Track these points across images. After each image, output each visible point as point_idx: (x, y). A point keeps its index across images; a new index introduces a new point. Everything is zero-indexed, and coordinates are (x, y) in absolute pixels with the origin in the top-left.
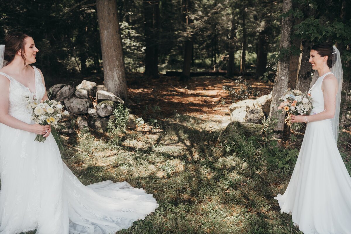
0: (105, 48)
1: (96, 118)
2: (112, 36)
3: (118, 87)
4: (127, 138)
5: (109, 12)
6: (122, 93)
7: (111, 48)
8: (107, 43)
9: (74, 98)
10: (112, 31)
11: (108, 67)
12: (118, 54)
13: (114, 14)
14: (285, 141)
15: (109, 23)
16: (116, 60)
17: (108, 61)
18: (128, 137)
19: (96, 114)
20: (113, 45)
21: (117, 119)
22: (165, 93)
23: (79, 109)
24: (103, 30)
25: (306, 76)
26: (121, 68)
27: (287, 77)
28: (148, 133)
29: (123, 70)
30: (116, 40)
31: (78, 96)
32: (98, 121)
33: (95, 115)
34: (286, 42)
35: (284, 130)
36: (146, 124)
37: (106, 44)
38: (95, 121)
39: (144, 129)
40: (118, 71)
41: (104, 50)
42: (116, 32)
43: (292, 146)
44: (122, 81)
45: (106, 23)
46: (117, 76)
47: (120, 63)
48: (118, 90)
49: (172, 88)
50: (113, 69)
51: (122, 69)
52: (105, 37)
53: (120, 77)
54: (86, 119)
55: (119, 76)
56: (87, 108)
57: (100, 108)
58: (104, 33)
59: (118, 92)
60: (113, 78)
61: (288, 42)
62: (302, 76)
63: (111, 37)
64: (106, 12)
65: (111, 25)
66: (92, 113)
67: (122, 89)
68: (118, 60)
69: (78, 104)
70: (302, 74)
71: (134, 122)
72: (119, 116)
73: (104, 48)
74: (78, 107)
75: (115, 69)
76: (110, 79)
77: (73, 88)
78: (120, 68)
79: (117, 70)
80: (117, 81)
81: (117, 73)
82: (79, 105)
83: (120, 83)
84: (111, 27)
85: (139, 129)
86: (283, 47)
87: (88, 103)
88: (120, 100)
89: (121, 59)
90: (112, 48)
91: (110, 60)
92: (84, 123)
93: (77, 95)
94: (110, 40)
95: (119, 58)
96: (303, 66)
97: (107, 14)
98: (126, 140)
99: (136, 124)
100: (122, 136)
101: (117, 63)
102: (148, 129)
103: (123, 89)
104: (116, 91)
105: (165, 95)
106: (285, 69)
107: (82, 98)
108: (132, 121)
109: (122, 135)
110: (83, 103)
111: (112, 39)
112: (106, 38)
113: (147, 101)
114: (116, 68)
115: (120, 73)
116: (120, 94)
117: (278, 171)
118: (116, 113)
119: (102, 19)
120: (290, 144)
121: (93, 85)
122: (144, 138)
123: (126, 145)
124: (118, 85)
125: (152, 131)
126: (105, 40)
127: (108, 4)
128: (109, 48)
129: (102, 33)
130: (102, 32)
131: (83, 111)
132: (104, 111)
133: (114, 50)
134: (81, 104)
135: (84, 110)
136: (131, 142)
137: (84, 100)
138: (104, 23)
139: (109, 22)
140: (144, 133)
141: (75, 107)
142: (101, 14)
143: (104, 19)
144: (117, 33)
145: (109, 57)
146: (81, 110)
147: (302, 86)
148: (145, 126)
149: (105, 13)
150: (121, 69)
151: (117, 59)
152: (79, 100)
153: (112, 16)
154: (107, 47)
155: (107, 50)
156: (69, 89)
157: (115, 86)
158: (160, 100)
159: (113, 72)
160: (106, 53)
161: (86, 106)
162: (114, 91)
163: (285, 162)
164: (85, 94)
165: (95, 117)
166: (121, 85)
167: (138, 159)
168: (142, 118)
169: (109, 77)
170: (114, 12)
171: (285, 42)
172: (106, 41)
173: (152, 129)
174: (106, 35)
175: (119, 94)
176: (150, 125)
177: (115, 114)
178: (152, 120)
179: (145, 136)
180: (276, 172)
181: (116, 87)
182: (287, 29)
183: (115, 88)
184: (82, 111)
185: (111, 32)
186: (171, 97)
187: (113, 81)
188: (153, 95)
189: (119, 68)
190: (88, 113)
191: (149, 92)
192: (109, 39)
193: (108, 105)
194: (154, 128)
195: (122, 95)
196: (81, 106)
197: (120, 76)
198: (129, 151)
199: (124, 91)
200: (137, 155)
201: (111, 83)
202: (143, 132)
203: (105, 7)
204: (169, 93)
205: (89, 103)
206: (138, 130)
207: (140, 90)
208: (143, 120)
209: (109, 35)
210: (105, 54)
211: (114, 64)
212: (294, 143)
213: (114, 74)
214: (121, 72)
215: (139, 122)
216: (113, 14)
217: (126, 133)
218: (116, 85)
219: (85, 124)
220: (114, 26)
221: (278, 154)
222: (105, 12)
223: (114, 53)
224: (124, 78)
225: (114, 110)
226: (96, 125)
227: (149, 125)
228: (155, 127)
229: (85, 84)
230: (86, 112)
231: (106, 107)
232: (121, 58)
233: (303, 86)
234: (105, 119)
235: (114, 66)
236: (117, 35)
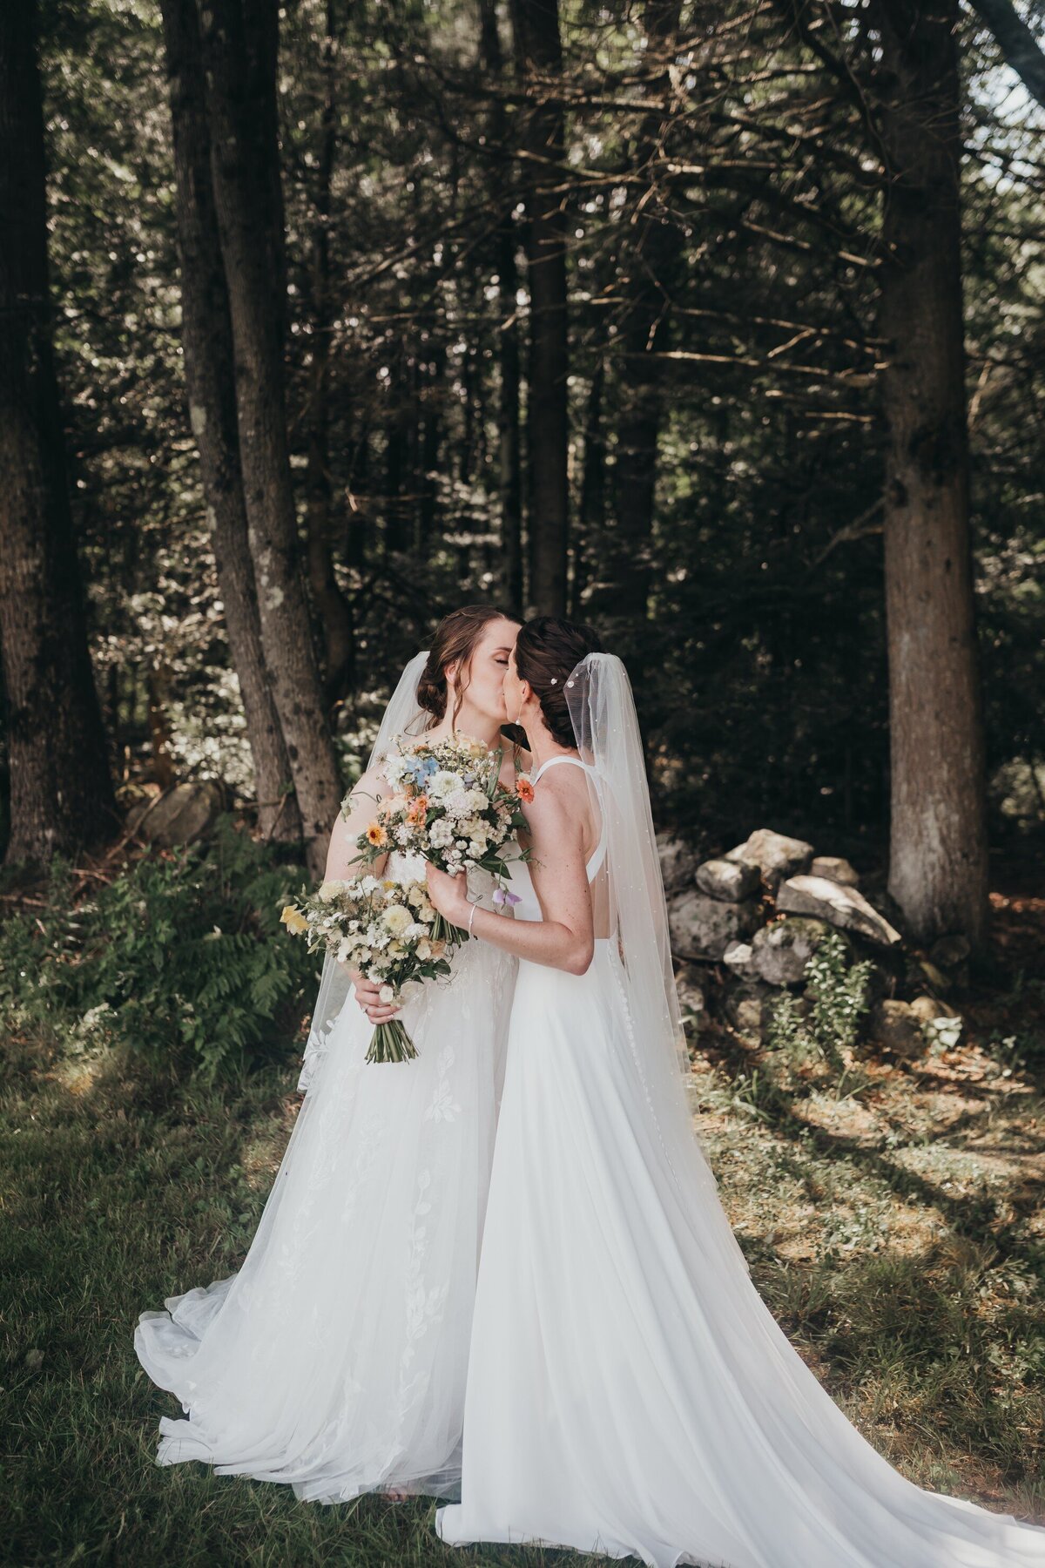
0: (900, 708)
1: (750, 984)
2: (933, 655)
3: (939, 878)
4: (829, 1087)
5: (926, 556)
6: (955, 907)
7: (922, 707)
8: (908, 686)
9: (691, 895)
10: (931, 635)
11: (904, 788)
13: (948, 564)
15: (923, 601)
16: (938, 758)
17: (908, 762)
19: (750, 970)
20: (930, 694)
23: (696, 939)
24: (897, 632)
26: (960, 794)
29: (973, 807)
30: (948, 674)
31: (704, 887)
32: (754, 999)
33: (746, 974)
37: (904, 689)
38: (744, 996)
39: (953, 1070)
40: (942, 807)
42: (953, 640)
44: (959, 855)
45: (911, 600)
46: (940, 830)
47: (958, 773)
48: (934, 890)
50: (925, 799)
51: (966, 803)
52: (901, 659)
53: (953, 836)
55: (945, 832)
56: (729, 938)
57: (766, 946)
58: (900, 641)
59: (936, 901)
60: (920, 834)
63: (924, 659)
64: (915, 556)
65: (930, 608)
66: (738, 960)
67: (956, 887)
68: (949, 759)
69: (695, 918)
71: (919, 1027)
72: (828, 986)
74: (695, 930)
75: (930, 799)
76: (909, 839)
77: (693, 853)
78: (955, 796)
79: (939, 802)
80: (935, 851)
81: (937, 818)
82: (697, 923)
83: (951, 862)
84: (930, 619)
85: (928, 1066)
87: (735, 922)
90: (928, 708)
91: (915, 760)
92: (689, 998)
93: (699, 882)
94: (923, 674)
97: (917, 566)
99: (925, 1039)
101: (945, 774)
102: (971, 1073)
103: (961, 888)
104: (926, 895)
107: (717, 895)
109: (823, 1071)
110: (715, 918)
111: (929, 671)
112: (908, 664)
114: (939, 796)
115: (955, 818)
116: (942, 908)
118: (815, 973)
119: (898, 584)
121: (793, 851)
124: (938, 870)
126: (900, 674)
127: (926, 523)
128: (915, 707)
129: (894, 640)
130: (891, 639)
131: (711, 951)
132: (782, 959)
133: (937, 716)
134: (707, 922)
135: (712, 946)
137: (723, 908)
138: (905, 601)
139: (924, 596)
141: (683, 930)
142: (893, 564)
143: (902, 585)
144: (957, 645)
145: (913, 743)
146: (704, 943)
149: (912, 562)
150: (961, 802)
151: (944, 756)
152: (706, 903)
153: (938, 571)
154: (908, 702)
155: (908, 715)
156: (678, 857)
157: (925, 874)
159: (922, 811)
160: (904, 729)
161: (724, 931)
164: (732, 883)
165: (745, 979)
166: (953, 871)
168: (959, 1018)
169: (907, 833)
170: (947, 556)
172: (903, 678)
174: (908, 653)
175: (936, 910)
176: (990, 1055)
178: (998, 1033)
179: (923, 1097)
181: (930, 876)
184: (707, 947)
185: (927, 637)
187: (920, 847)
189: (949, 793)
190: (721, 961)
192: (916, 670)
193: (797, 935)
195: (952, 916)
196: (704, 929)
197: (953, 829)
199: (963, 900)
201: (911, 857)
203: (911, 535)
205: (740, 919)
208: (958, 1024)
209: (919, 652)
210: (897, 732)
211: (931, 778)
213: (928, 819)
214: (958, 812)
215: (941, 1036)
216: (944, 566)
218: (928, 869)
219: (690, 1001)
220: (943, 612)
222: (910, 555)
223: (935, 729)
224: (974, 843)
226: (742, 1015)
228: (998, 1069)
229: (761, 846)
230: (716, 955)
231: (787, 942)
235: (929, 784)
236: (955, 654)
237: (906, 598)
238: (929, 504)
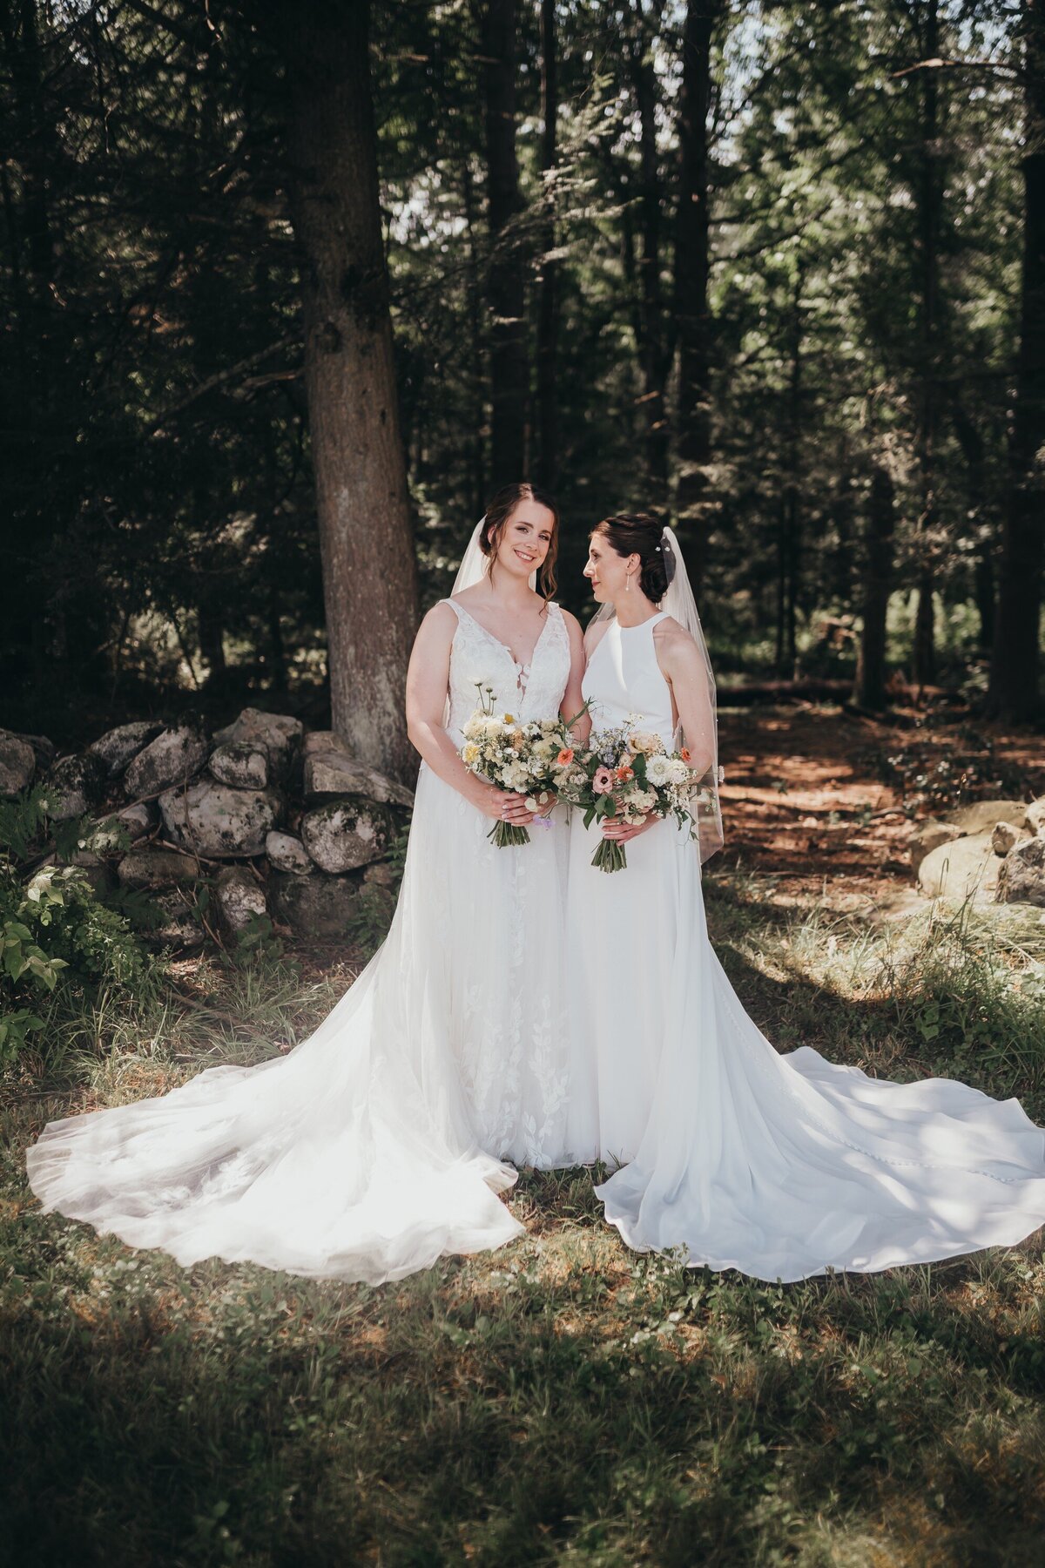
0: (340, 567)
1: (303, 877)
2: (374, 511)
5: (362, 407)
7: (366, 566)
8: (349, 543)
9: (203, 787)
10: (372, 489)
11: (351, 651)
12: (398, 590)
13: (383, 414)
15: (360, 453)
16: (386, 619)
17: (353, 624)
19: (302, 861)
20: (374, 550)
23: (227, 835)
24: (333, 486)
30: (390, 530)
31: (224, 778)
33: (299, 866)
37: (344, 546)
38: (299, 891)
40: (394, 667)
41: (336, 573)
42: (392, 494)
45: (347, 452)
46: (393, 691)
47: (404, 633)
48: (392, 754)
50: (375, 659)
52: (340, 516)
54: (256, 879)
56: (265, 830)
57: (325, 833)
58: (338, 496)
59: (396, 765)
60: (373, 698)
63: (367, 515)
64: (350, 406)
65: (368, 460)
66: (285, 853)
68: (396, 619)
69: (222, 812)
73: (337, 566)
74: (224, 825)
75: (381, 660)
76: (360, 704)
77: (199, 740)
79: (390, 663)
80: (389, 715)
81: (389, 680)
82: (227, 818)
84: (369, 472)
87: (267, 810)
89: (409, 616)
90: (372, 566)
91: (361, 621)
92: (250, 901)
93: (217, 771)
94: (364, 531)
95: (401, 609)
97: (354, 416)
101: (393, 633)
104: (384, 760)
107: (240, 784)
110: (244, 810)
111: (371, 527)
112: (347, 520)
114: (388, 657)
116: (402, 772)
119: (332, 436)
121: (289, 728)
124: (394, 733)
126: (339, 532)
127: (360, 370)
128: (358, 566)
129: (330, 496)
130: (327, 494)
131: (244, 846)
132: (343, 845)
133: (382, 576)
134: (237, 815)
135: (248, 840)
137: (249, 797)
138: (339, 454)
139: (361, 449)
141: (208, 827)
142: (324, 414)
143: (338, 436)
144: (395, 500)
145: (359, 604)
146: (238, 838)
149: (347, 411)
151: (391, 616)
152: (226, 795)
153: (375, 422)
154: (351, 560)
155: (350, 574)
156: (185, 746)
157: (382, 737)
159: (374, 674)
160: (346, 589)
161: (259, 822)
162: (374, 758)
164: (254, 767)
169: (355, 698)
170: (381, 407)
172: (344, 535)
174: (347, 510)
175: (397, 774)
181: (387, 740)
183: (383, 744)
184: (242, 842)
185: (367, 492)
187: (373, 711)
189: (399, 653)
190: (265, 856)
192: (358, 526)
193: (359, 818)
196: (236, 823)
201: (364, 722)
203: (345, 382)
205: (272, 808)
209: (360, 508)
210: (341, 593)
211: (380, 640)
213: (379, 682)
216: (378, 417)
218: (385, 733)
219: (253, 905)
220: (381, 466)
222: (344, 404)
223: (380, 588)
225: (389, 841)
226: (304, 910)
229: (254, 725)
230: (257, 851)
231: (350, 825)
232: (411, 612)
234: (342, 881)
235: (379, 646)
236: (395, 509)
237: (342, 450)
238: (364, 351)
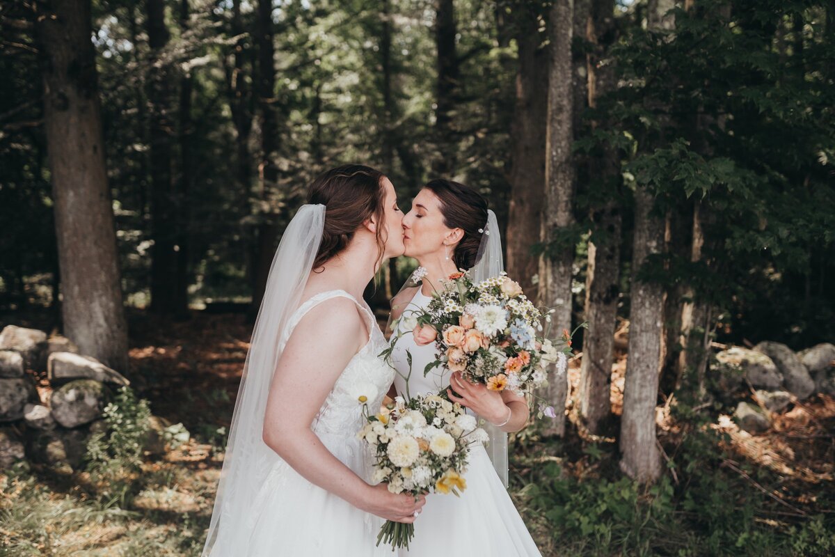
0: (68, 238)
1: (49, 431)
2: (89, 205)
3: (106, 342)
4: (146, 484)
5: (81, 143)
6: (117, 359)
7: (85, 238)
8: (74, 224)
10: (88, 192)
11: (76, 289)
12: (106, 252)
13: (95, 148)
14: (574, 462)
15: (81, 170)
16: (99, 269)
17: (77, 272)
18: (150, 480)
19: (48, 421)
20: (90, 228)
21: (115, 430)
22: (215, 356)
24: (63, 190)
25: (610, 295)
26: (112, 289)
27: (568, 300)
28: (202, 466)
30: (100, 216)
32: (55, 441)
33: (47, 425)
34: (563, 214)
35: (566, 433)
36: (193, 440)
37: (71, 226)
38: (47, 440)
39: (191, 455)
40: (104, 299)
41: (66, 242)
42: (101, 195)
43: (592, 472)
44: (116, 326)
45: (73, 170)
46: (104, 313)
47: (111, 277)
49: (230, 342)
50: (91, 294)
51: (117, 294)
52: (69, 208)
53: (112, 316)
54: (17, 435)
55: (106, 313)
56: (23, 404)
57: (64, 403)
58: (67, 196)
59: (106, 356)
60: (91, 317)
61: (567, 213)
62: (600, 295)
63: (84, 207)
64: (74, 142)
65: (86, 176)
66: (38, 417)
67: (116, 346)
68: (105, 269)
70: (598, 290)
71: (158, 436)
72: (119, 421)
73: (66, 238)
75: (95, 294)
76: (82, 321)
78: (110, 291)
79: (101, 296)
80: (101, 326)
81: (101, 305)
83: (112, 331)
84: (86, 182)
85: (175, 456)
86: (555, 225)
87: (24, 391)
88: (118, 377)
89: (113, 267)
90: (89, 238)
91: (82, 270)
92: (14, 450)
94: (84, 216)
95: (108, 263)
96: (600, 272)
97: (76, 148)
98: (144, 490)
99: (165, 441)
100: (132, 480)
101: (103, 277)
102: (202, 455)
103: (119, 347)
105: (217, 361)
106: (562, 279)
107: (6, 375)
108: (154, 433)
109: (133, 476)
110: (8, 392)
111: (88, 214)
112: (73, 210)
113: (176, 380)
114: (100, 292)
115: (112, 305)
117: (583, 544)
118: (111, 414)
119: (63, 160)
120: (586, 468)
121: (37, 337)
122: (197, 480)
123: (148, 506)
124: (105, 338)
125: (214, 459)
126: (68, 217)
127: (80, 121)
128: (80, 237)
129: (62, 196)
131: (9, 415)
132: (76, 410)
133: (96, 243)
134: (4, 395)
135: (11, 410)
136: (162, 494)
137: (11, 383)
138: (67, 171)
139: (82, 168)
140: (193, 466)
142: (57, 147)
144: (104, 199)
145: (80, 261)
146: (4, 410)
147: (600, 320)
148: (190, 448)
149: (72, 145)
150: (113, 294)
151: (102, 267)
153: (90, 152)
154: (75, 234)
155: (75, 243)
157: (97, 341)
158: (207, 374)
159: (91, 302)
160: (72, 252)
161: (18, 399)
163: (594, 519)
164: (15, 364)
165: (45, 428)
166: (113, 337)
167: (193, 545)
168: (180, 425)
169: (79, 317)
170: (94, 143)
171: (560, 213)
172: (71, 219)
173: (211, 453)
174: (73, 204)
176: (205, 441)
177: (108, 416)
178: (210, 428)
179: (198, 475)
180: (577, 547)
181: (100, 342)
182: (563, 181)
183: (98, 344)
184: (7, 412)
185: (85, 194)
186: (234, 366)
187: (91, 325)
188: (186, 362)
189: (106, 289)
190: (23, 420)
191: (173, 354)
192: (79, 214)
193: (86, 393)
194: (218, 451)
197: (111, 312)
198: (158, 524)
199: (121, 354)
200: (187, 533)
201: (85, 332)
202: (186, 464)
203: (70, 128)
204: (227, 356)
205: (27, 388)
206: (172, 460)
207: (148, 351)
208: (184, 429)
209: (81, 203)
210: (69, 254)
211: (94, 281)
212: (596, 466)
213: (95, 307)
214: (112, 301)
215: (176, 437)
216: (92, 149)
217: (140, 471)
218: (98, 338)
219: (16, 452)
220: (94, 178)
221: (576, 499)
222: (71, 141)
223: (94, 251)
224: (122, 318)
225: (106, 405)
226: (51, 454)
227: (202, 444)
228: (220, 448)
229: (14, 337)
230: (17, 417)
231: (80, 398)
233: (603, 321)
234: (75, 432)
235: (94, 285)
236: (103, 204)
237: (69, 168)
238: (82, 110)
